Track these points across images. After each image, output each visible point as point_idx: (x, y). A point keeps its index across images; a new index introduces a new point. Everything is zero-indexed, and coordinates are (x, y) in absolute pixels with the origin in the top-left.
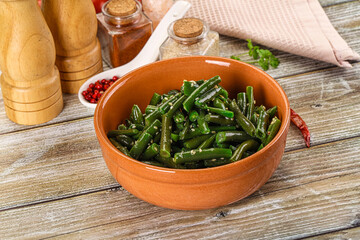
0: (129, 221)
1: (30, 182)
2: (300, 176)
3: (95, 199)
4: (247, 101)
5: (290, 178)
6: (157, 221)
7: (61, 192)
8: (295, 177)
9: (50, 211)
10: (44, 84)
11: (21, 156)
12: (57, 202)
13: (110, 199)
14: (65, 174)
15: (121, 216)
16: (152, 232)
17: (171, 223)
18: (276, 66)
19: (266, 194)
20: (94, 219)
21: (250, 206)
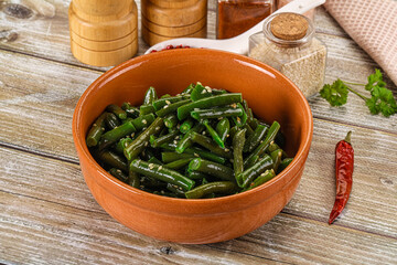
0: (75, 210)
1: (26, 122)
2: (287, 251)
3: (66, 170)
4: (263, 138)
5: (275, 248)
6: (99, 223)
7: (42, 147)
8: (281, 249)
9: (14, 161)
10: (106, 24)
11: (43, 91)
12: (29, 156)
13: (79, 178)
14: (64, 130)
15: (72, 200)
16: (83, 232)
17: (110, 234)
18: (387, 115)
19: (232, 252)
20: (44, 190)
21: (204, 257)
